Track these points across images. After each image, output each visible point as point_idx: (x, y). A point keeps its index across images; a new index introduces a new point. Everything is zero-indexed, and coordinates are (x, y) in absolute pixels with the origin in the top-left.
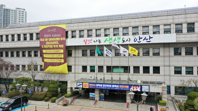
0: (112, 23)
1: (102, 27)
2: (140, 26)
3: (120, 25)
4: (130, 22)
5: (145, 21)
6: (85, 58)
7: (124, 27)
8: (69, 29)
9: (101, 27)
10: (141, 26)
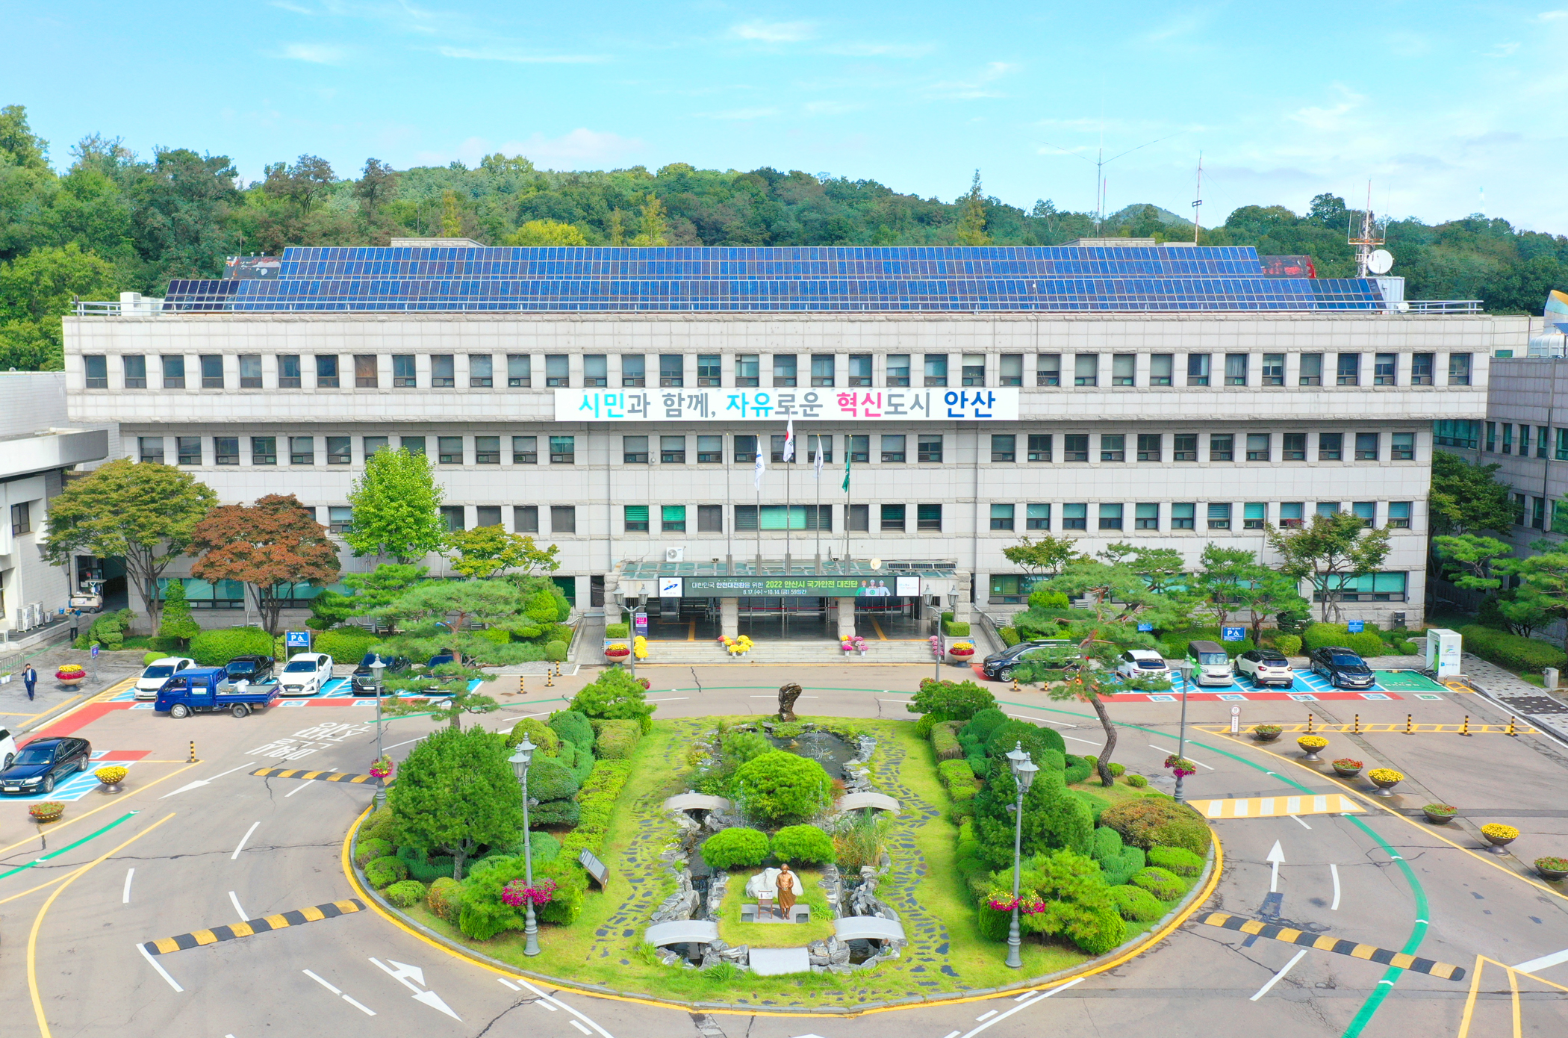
0: (769, 331)
1: (724, 345)
2: (879, 352)
3: (800, 344)
4: (842, 335)
5: (898, 335)
6: (636, 473)
7: (816, 351)
8: (572, 344)
9: (720, 346)
10: (883, 352)
